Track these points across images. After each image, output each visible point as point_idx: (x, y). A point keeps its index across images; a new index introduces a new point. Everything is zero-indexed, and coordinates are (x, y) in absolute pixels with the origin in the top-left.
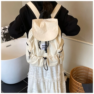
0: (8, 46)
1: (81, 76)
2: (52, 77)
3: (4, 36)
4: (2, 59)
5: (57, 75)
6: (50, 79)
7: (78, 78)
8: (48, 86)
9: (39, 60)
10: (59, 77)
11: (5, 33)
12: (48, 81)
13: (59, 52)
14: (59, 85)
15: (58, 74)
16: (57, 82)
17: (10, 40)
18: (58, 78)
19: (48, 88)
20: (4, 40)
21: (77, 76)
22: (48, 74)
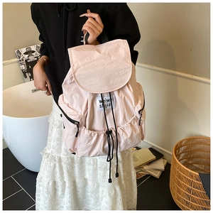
0: (35, 91)
1: (198, 159)
3: (28, 67)
7: (190, 162)
11: (29, 61)
20: (28, 77)
21: (190, 159)
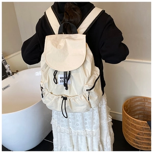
0: (4, 89)
9: (55, 100)
13: (87, 90)
17: (6, 77)
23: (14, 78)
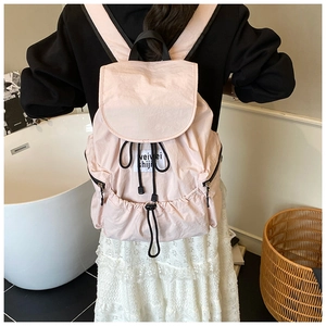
0: (17, 151)
2: (190, 259)
4: (7, 201)
5: (206, 252)
6: (182, 269)
8: (174, 292)
10: (213, 260)
12: (175, 276)
14: (215, 289)
15: (212, 249)
16: (208, 279)
17: (23, 126)
18: (209, 264)
19: (174, 300)
22: (175, 248)
23: (40, 130)
